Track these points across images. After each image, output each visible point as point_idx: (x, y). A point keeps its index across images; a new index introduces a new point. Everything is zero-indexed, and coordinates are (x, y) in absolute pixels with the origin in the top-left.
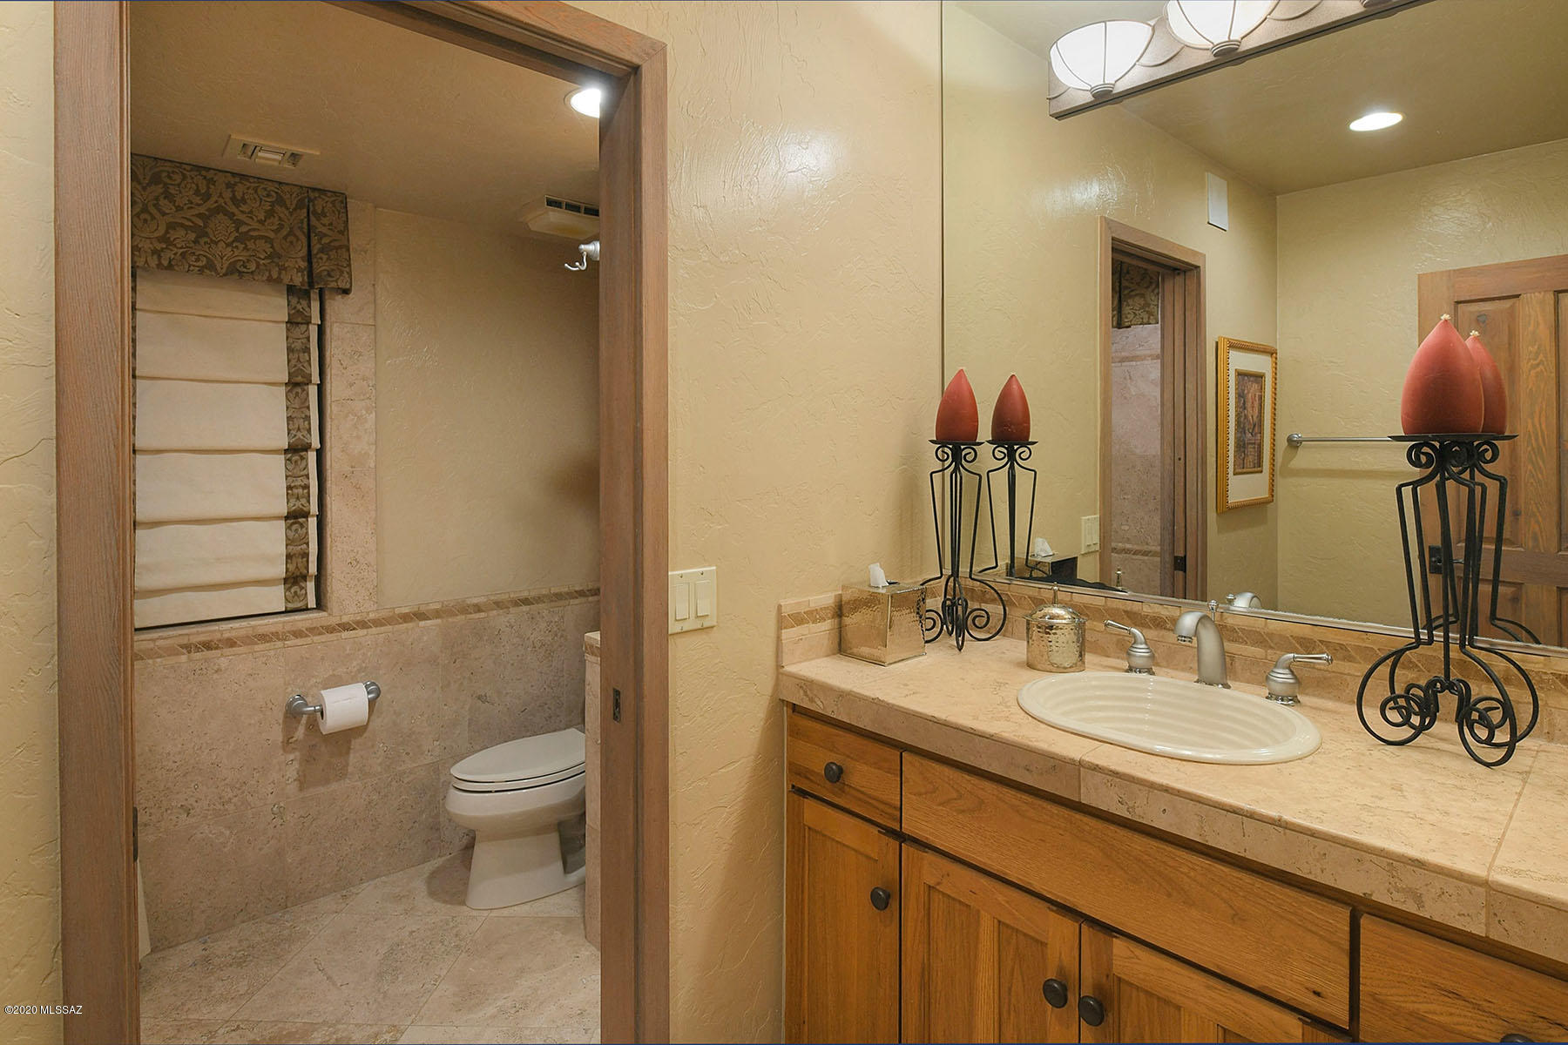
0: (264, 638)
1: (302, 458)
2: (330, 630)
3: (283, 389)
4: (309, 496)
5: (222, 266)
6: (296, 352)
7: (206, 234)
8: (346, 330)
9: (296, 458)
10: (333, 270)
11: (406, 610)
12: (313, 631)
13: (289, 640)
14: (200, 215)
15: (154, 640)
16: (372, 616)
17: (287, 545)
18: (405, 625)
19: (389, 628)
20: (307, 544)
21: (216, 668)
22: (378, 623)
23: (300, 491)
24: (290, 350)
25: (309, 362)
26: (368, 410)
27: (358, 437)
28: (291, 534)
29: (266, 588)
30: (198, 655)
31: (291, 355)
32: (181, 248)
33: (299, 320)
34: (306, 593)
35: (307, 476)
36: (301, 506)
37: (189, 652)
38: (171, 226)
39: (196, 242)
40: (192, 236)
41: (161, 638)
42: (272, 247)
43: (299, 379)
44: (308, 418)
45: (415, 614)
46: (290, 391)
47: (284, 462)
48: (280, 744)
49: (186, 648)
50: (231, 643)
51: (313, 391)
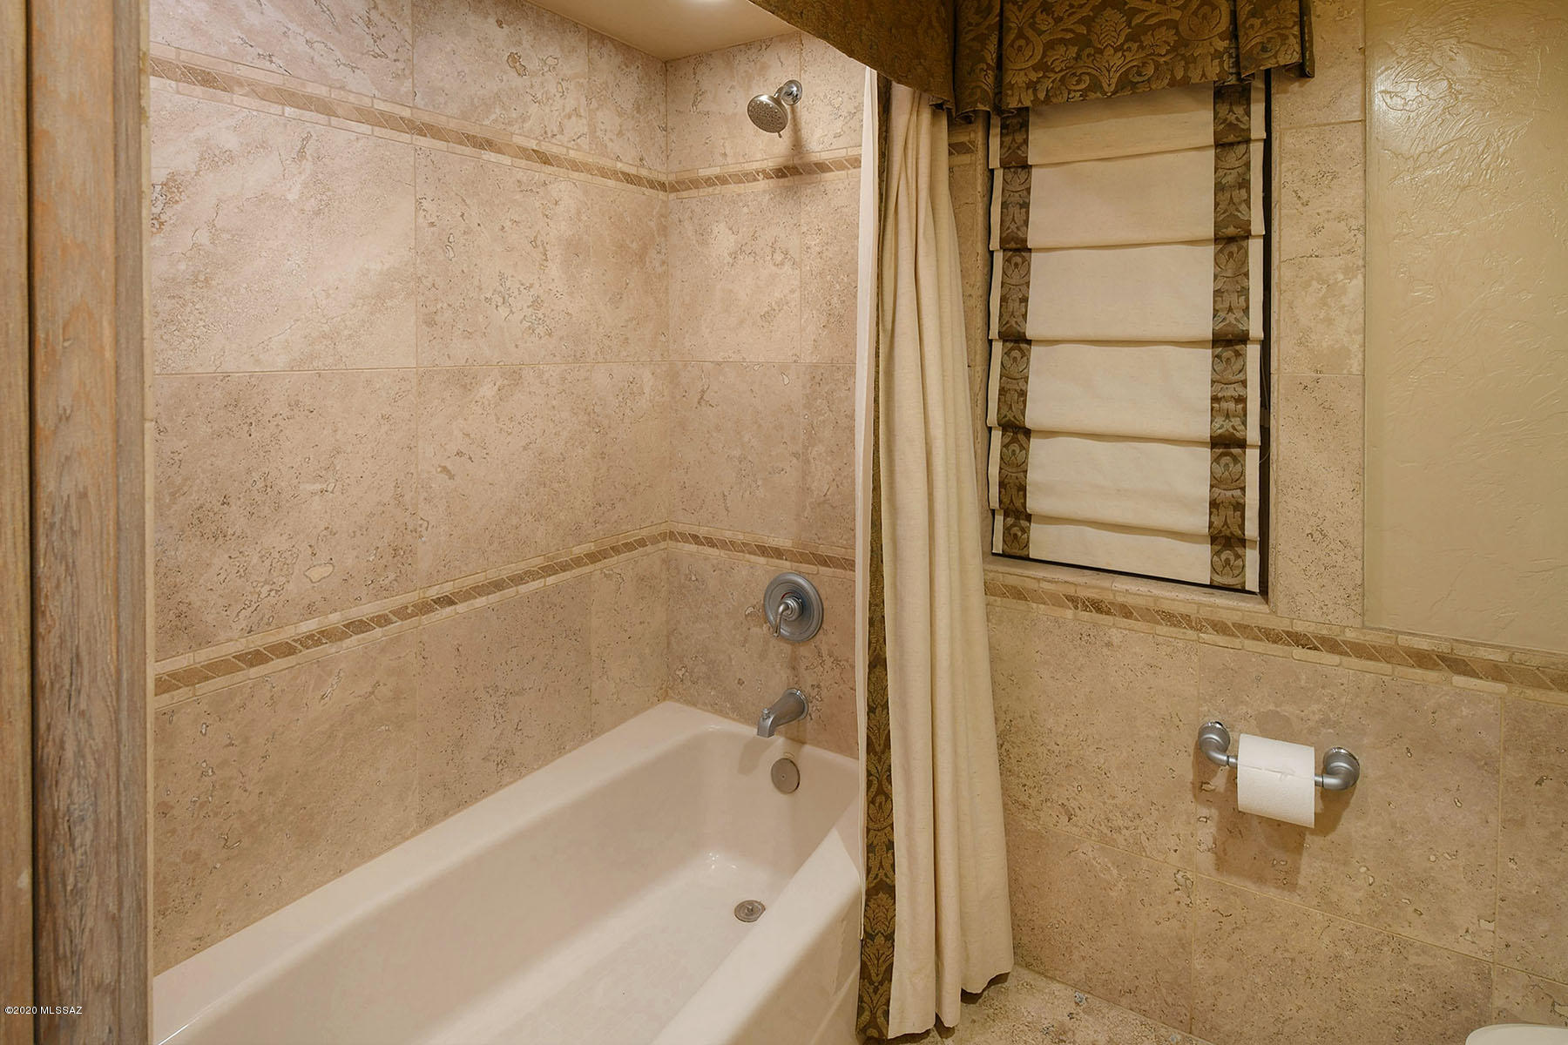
0: (1170, 618)
1: (1238, 354)
2: (1273, 637)
3: (1210, 251)
4: (1245, 415)
5: (1109, 82)
6: (1228, 191)
7: (1089, 44)
8: (1307, 139)
9: (1228, 353)
10: (1269, 40)
11: (1424, 645)
12: (1244, 629)
13: (1205, 633)
14: (1081, 21)
15: (1039, 580)
16: (1350, 635)
17: (1212, 486)
18: (1419, 671)
19: (1385, 667)
20: (1243, 489)
21: (1106, 639)
22: (1360, 651)
23: (1231, 405)
24: (1219, 188)
25: (1248, 202)
26: (1349, 272)
27: (1329, 321)
28: (1219, 470)
29: (1187, 545)
30: (1085, 615)
31: (1220, 194)
32: (1060, 72)
33: (1231, 138)
34: (1244, 566)
35: (1244, 383)
36: (1232, 430)
37: (1076, 608)
38: (1050, 46)
39: (1078, 57)
40: (1073, 51)
41: (1045, 579)
42: (1177, 33)
43: (1231, 231)
44: (1244, 292)
45: (1443, 658)
46: (1221, 251)
47: (1210, 360)
48: (1190, 786)
49: (1073, 601)
50: (1126, 612)
51: (1255, 248)
